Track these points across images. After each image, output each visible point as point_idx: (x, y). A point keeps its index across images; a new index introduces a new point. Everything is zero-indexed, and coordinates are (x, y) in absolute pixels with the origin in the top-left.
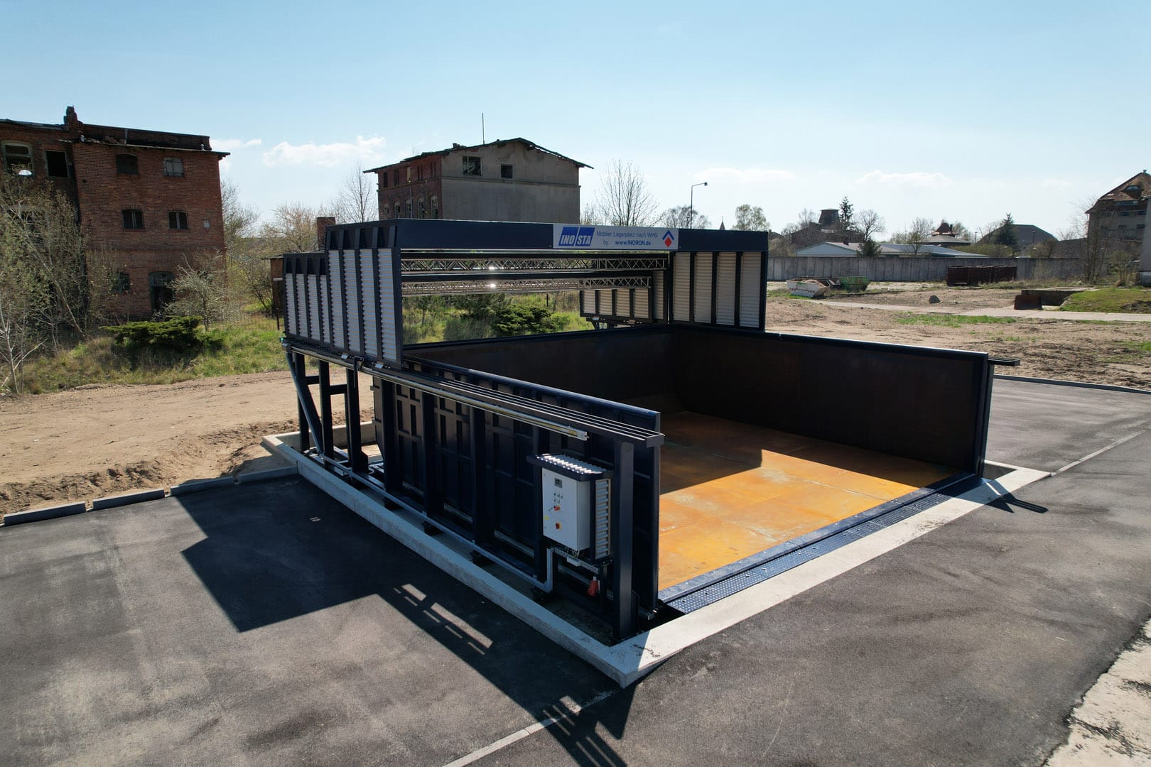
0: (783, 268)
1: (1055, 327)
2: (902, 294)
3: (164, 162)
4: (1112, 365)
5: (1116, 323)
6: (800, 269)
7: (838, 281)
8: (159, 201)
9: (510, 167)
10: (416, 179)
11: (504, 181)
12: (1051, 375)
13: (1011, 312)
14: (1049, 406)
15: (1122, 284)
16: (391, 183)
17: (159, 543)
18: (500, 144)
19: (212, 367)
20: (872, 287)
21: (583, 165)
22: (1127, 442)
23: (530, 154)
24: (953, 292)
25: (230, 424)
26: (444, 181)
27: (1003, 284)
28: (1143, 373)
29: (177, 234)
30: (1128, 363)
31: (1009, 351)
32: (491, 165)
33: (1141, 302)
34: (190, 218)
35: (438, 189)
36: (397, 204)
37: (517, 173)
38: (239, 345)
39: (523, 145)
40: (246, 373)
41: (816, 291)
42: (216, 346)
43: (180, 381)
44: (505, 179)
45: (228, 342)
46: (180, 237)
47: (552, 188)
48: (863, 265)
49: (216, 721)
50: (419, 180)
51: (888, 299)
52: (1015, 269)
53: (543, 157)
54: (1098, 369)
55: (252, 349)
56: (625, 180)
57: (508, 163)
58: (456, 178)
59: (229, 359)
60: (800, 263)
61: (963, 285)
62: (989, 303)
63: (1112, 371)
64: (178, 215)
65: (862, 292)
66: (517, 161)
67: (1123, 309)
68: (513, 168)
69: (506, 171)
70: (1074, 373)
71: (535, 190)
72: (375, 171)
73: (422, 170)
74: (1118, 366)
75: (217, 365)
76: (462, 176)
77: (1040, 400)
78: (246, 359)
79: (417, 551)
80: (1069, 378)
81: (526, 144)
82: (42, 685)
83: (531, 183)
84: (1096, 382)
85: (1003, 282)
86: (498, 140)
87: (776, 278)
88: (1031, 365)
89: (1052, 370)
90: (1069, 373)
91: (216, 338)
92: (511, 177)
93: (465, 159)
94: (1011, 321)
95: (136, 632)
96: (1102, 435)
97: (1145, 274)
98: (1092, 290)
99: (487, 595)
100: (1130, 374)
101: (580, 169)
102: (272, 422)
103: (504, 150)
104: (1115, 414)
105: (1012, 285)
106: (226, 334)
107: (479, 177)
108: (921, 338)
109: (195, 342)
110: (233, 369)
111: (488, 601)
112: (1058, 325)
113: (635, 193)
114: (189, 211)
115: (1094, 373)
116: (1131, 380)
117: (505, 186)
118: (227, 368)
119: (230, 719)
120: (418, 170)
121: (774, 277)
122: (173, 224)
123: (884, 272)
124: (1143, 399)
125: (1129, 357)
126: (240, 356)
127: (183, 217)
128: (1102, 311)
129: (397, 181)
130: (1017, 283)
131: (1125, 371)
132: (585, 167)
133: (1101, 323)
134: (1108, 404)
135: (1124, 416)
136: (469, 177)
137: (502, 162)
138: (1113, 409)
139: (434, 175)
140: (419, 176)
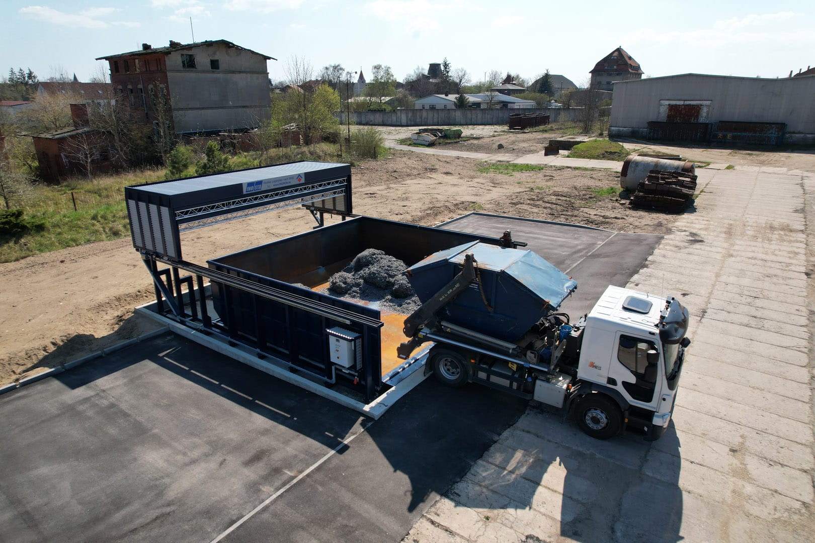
0: (407, 117)
1: (562, 174)
2: (482, 140)
4: (582, 209)
5: (593, 169)
6: (418, 117)
7: (443, 133)
9: (217, 61)
10: (144, 70)
11: (213, 72)
12: (554, 218)
13: (539, 158)
14: (549, 242)
15: (601, 135)
16: (122, 71)
17: (125, 385)
18: (208, 44)
20: (467, 131)
21: (269, 58)
22: (576, 266)
23: (233, 50)
24: (512, 137)
25: (102, 297)
26: (169, 74)
27: (542, 127)
28: (595, 215)
30: (589, 207)
31: (536, 199)
32: (203, 60)
33: (607, 152)
35: (165, 80)
36: (130, 87)
37: (222, 66)
38: (56, 225)
39: (225, 45)
40: (69, 246)
41: (430, 141)
42: (40, 228)
43: (23, 258)
44: (214, 70)
45: (48, 225)
47: (249, 75)
48: (458, 114)
49: (225, 460)
50: (147, 71)
51: (474, 145)
52: (548, 117)
53: (240, 53)
54: (576, 213)
55: (66, 228)
57: (216, 58)
58: (178, 71)
59: (53, 237)
60: (418, 113)
61: (518, 129)
62: (532, 148)
63: (581, 213)
65: (458, 140)
66: (221, 56)
67: (598, 157)
68: (220, 61)
69: (215, 64)
70: (564, 217)
71: (236, 77)
72: (106, 58)
73: (148, 64)
74: (586, 210)
75: (46, 243)
76: (182, 69)
78: (65, 236)
79: (264, 371)
80: (561, 219)
81: (227, 44)
82: (135, 459)
83: (233, 72)
84: (573, 222)
85: (542, 126)
86: (206, 41)
87: (403, 124)
88: (545, 211)
89: (554, 215)
90: (562, 216)
91: (38, 222)
92: (218, 68)
93: (182, 55)
94: (539, 168)
95: (156, 431)
96: (568, 262)
97: (613, 128)
98: (586, 139)
99: (308, 389)
100: (588, 216)
101: (268, 61)
102: (127, 293)
103: (211, 49)
104: (577, 245)
105: (546, 129)
106: (44, 218)
107: (195, 70)
108: (491, 188)
109: (24, 227)
110: (57, 244)
111: (310, 392)
112: (567, 173)
115: (572, 216)
116: (589, 221)
117: (215, 75)
118: (52, 244)
119: (230, 458)
120: (145, 62)
121: (401, 123)
123: (471, 118)
124: (591, 233)
125: (591, 203)
126: (60, 234)
128: (588, 158)
129: (127, 68)
130: (549, 126)
131: (587, 213)
132: (271, 59)
133: (586, 169)
134: (575, 238)
135: (579, 247)
136: (187, 70)
137: (211, 58)
138: (576, 242)
139: (159, 68)
140: (146, 67)
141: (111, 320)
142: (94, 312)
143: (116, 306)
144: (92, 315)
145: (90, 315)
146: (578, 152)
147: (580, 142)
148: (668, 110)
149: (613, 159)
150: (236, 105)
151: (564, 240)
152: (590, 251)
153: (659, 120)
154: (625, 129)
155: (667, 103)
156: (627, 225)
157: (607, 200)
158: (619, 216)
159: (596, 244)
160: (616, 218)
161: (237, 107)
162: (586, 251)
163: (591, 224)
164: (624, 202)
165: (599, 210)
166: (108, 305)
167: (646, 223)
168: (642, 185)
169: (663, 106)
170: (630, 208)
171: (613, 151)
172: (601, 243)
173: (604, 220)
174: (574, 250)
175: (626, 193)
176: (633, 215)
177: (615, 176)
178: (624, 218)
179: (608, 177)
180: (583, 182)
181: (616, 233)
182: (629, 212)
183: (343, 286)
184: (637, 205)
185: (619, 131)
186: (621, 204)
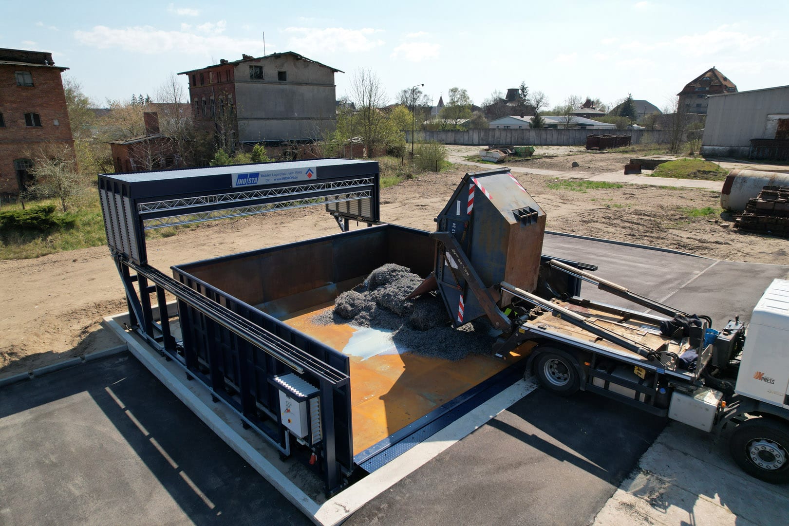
0: (479, 137)
1: (645, 192)
2: (555, 158)
3: (16, 75)
4: (670, 231)
5: (682, 189)
6: (490, 137)
7: (514, 150)
8: (14, 106)
9: (285, 73)
10: (216, 81)
11: (280, 84)
12: (634, 239)
13: (619, 176)
14: (627, 268)
15: (691, 154)
16: (199, 84)
18: (276, 56)
19: (67, 243)
20: (538, 151)
21: (337, 71)
23: (300, 63)
24: (589, 156)
25: (80, 303)
26: (236, 84)
27: (622, 148)
28: (688, 238)
29: (34, 130)
30: (680, 229)
31: (612, 217)
32: (270, 72)
33: (699, 171)
34: (42, 118)
35: (233, 90)
36: (204, 99)
37: (290, 77)
38: (87, 224)
39: (293, 57)
40: (94, 246)
41: (499, 157)
42: (69, 225)
43: (44, 255)
44: (281, 81)
45: (78, 223)
46: (35, 132)
47: (316, 87)
48: (532, 135)
50: (218, 82)
51: (546, 163)
52: (629, 139)
53: (308, 65)
54: (663, 234)
55: (96, 226)
56: (367, 82)
57: (283, 70)
58: (246, 82)
59: (81, 236)
60: (491, 133)
61: (596, 149)
62: (610, 167)
63: (670, 236)
64: (32, 116)
65: (529, 158)
66: (289, 68)
67: (688, 176)
68: (287, 72)
69: (282, 76)
70: (648, 238)
71: (304, 89)
72: (187, 73)
73: (220, 75)
74: (675, 232)
75: (72, 241)
76: (250, 80)
77: (624, 262)
78: (93, 235)
80: (645, 242)
81: (294, 56)
83: (300, 84)
84: (659, 245)
85: (623, 148)
86: (275, 53)
87: (475, 143)
88: (624, 231)
89: (635, 236)
90: (645, 238)
91: (69, 219)
92: (285, 80)
93: (251, 67)
94: (619, 186)
96: (653, 295)
97: (706, 147)
98: (673, 158)
100: (679, 239)
101: (335, 73)
102: (110, 300)
103: (279, 61)
104: (666, 274)
105: (627, 150)
106: (77, 216)
107: (262, 81)
108: (560, 204)
109: (53, 224)
110: (83, 243)
111: (249, 466)
112: (649, 191)
113: (373, 92)
114: (41, 112)
115: (658, 238)
116: (680, 245)
117: (281, 87)
118: (79, 242)
120: (218, 75)
121: (473, 143)
122: (29, 123)
123: (546, 139)
124: (683, 260)
125: (683, 224)
126: (88, 232)
127: (37, 117)
128: (676, 177)
129: (202, 82)
130: (631, 147)
131: (677, 236)
132: (339, 72)
133: (674, 188)
134: (663, 265)
135: (669, 277)
136: (255, 80)
137: (278, 69)
138: (665, 270)
139: (229, 79)
140: (218, 80)
141: (78, 330)
142: (65, 319)
143: (93, 314)
144: (60, 323)
145: (58, 323)
146: (663, 170)
147: (667, 161)
148: (777, 125)
149: (707, 179)
150: (300, 117)
151: (647, 266)
152: (683, 283)
153: (766, 137)
154: (720, 148)
155: (777, 117)
156: (733, 252)
157: (703, 222)
158: (721, 240)
159: (690, 273)
160: (717, 242)
161: (302, 119)
162: (679, 281)
163: (681, 249)
164: (727, 224)
165: (693, 233)
166: (84, 312)
167: (761, 251)
168: (754, 203)
169: (771, 121)
170: (735, 232)
171: (707, 170)
172: (697, 272)
173: (700, 244)
174: (660, 280)
175: (729, 213)
176: (741, 240)
177: (711, 197)
178: (728, 244)
179: (702, 197)
180: (669, 201)
181: (719, 261)
182: (734, 236)
183: (350, 308)
184: (745, 228)
185: (714, 150)
186: (722, 226)
